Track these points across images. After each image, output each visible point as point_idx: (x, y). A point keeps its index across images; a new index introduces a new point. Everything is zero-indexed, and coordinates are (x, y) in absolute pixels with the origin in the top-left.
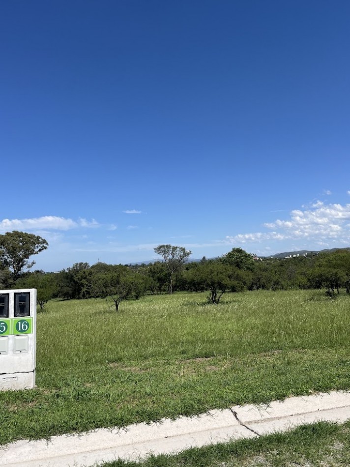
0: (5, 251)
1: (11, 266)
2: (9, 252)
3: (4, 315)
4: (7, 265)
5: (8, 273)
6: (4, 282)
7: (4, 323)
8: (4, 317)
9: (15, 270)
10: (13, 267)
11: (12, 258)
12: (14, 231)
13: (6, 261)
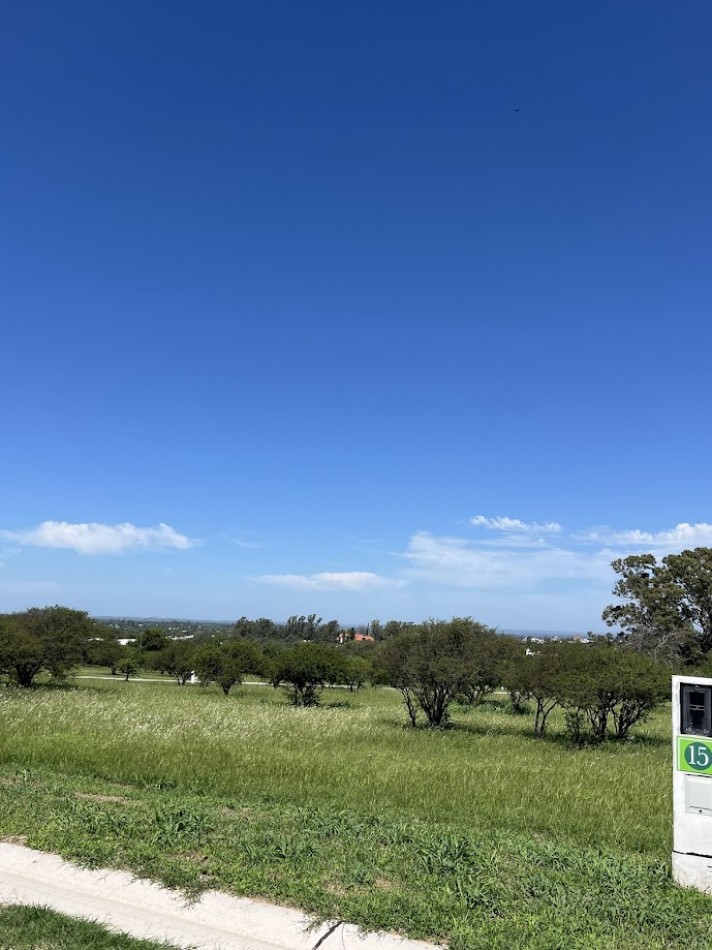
0: (683, 587)
1: (697, 621)
2: (693, 592)
3: (705, 731)
4: (688, 617)
5: (692, 636)
6: (684, 653)
7: (704, 749)
8: (704, 735)
9: (704, 630)
10: (701, 621)
11: (697, 604)
12: (698, 549)
13: (686, 611)
